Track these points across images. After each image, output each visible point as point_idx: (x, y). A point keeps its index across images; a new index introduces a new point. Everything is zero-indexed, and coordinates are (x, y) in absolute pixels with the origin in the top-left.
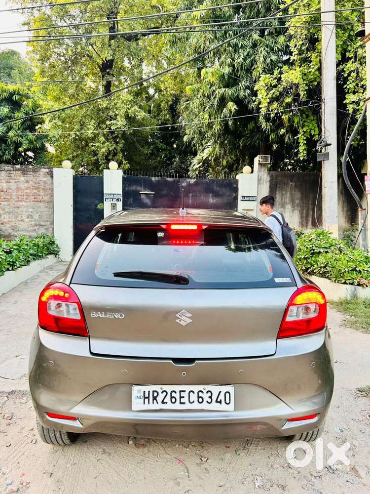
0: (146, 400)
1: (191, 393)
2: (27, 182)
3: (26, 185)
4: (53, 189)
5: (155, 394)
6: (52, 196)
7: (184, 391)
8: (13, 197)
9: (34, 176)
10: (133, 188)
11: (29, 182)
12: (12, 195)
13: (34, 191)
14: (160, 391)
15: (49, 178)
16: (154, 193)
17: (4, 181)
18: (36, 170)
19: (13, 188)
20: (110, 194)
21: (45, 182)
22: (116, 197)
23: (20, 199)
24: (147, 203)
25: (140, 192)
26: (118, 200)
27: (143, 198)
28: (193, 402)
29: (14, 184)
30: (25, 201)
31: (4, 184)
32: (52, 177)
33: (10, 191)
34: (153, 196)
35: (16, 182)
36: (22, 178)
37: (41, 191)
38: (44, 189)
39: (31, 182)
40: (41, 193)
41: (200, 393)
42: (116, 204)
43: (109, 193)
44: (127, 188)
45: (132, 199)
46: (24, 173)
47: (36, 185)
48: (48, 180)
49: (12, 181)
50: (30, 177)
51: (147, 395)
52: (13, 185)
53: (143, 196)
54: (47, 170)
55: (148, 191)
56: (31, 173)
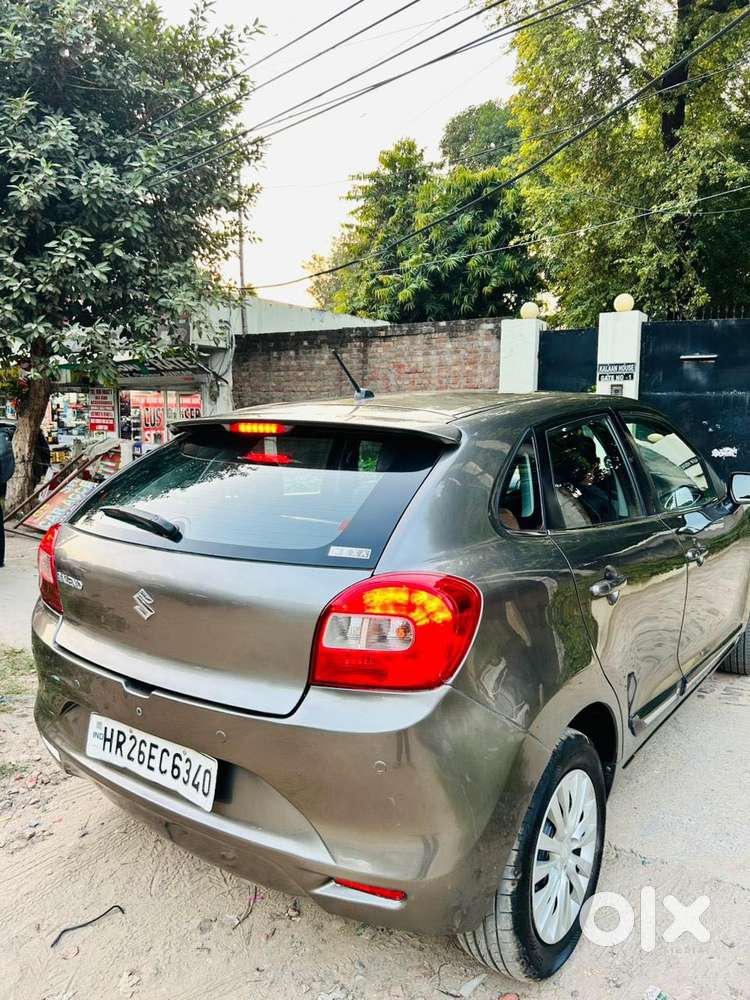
0: (108, 744)
1: (165, 754)
2: (456, 351)
3: (455, 357)
4: (499, 362)
5: (121, 738)
6: (498, 376)
7: (156, 747)
8: (432, 382)
9: (468, 340)
10: (666, 347)
11: (459, 352)
12: (430, 377)
13: (468, 368)
14: (128, 735)
15: (494, 341)
16: (715, 356)
17: (420, 353)
18: (472, 328)
19: (433, 364)
20: (611, 365)
21: (487, 350)
22: (623, 370)
23: (444, 384)
24: (696, 382)
25: (682, 357)
26: (626, 377)
27: (687, 370)
28: (165, 772)
29: (435, 357)
30: (451, 388)
31: (420, 359)
32: (499, 338)
33: (429, 370)
34: (715, 364)
35: (438, 354)
36: (449, 346)
37: (480, 368)
38: (484, 364)
39: (463, 352)
40: (480, 370)
41: (177, 758)
42: (621, 386)
43: (608, 362)
44: (651, 350)
45: (661, 374)
46: (453, 334)
47: (472, 357)
48: (493, 345)
49: (433, 352)
50: (462, 342)
51: (109, 736)
52: (434, 359)
53: (687, 366)
54: (491, 326)
55: (701, 354)
56: (463, 334)
